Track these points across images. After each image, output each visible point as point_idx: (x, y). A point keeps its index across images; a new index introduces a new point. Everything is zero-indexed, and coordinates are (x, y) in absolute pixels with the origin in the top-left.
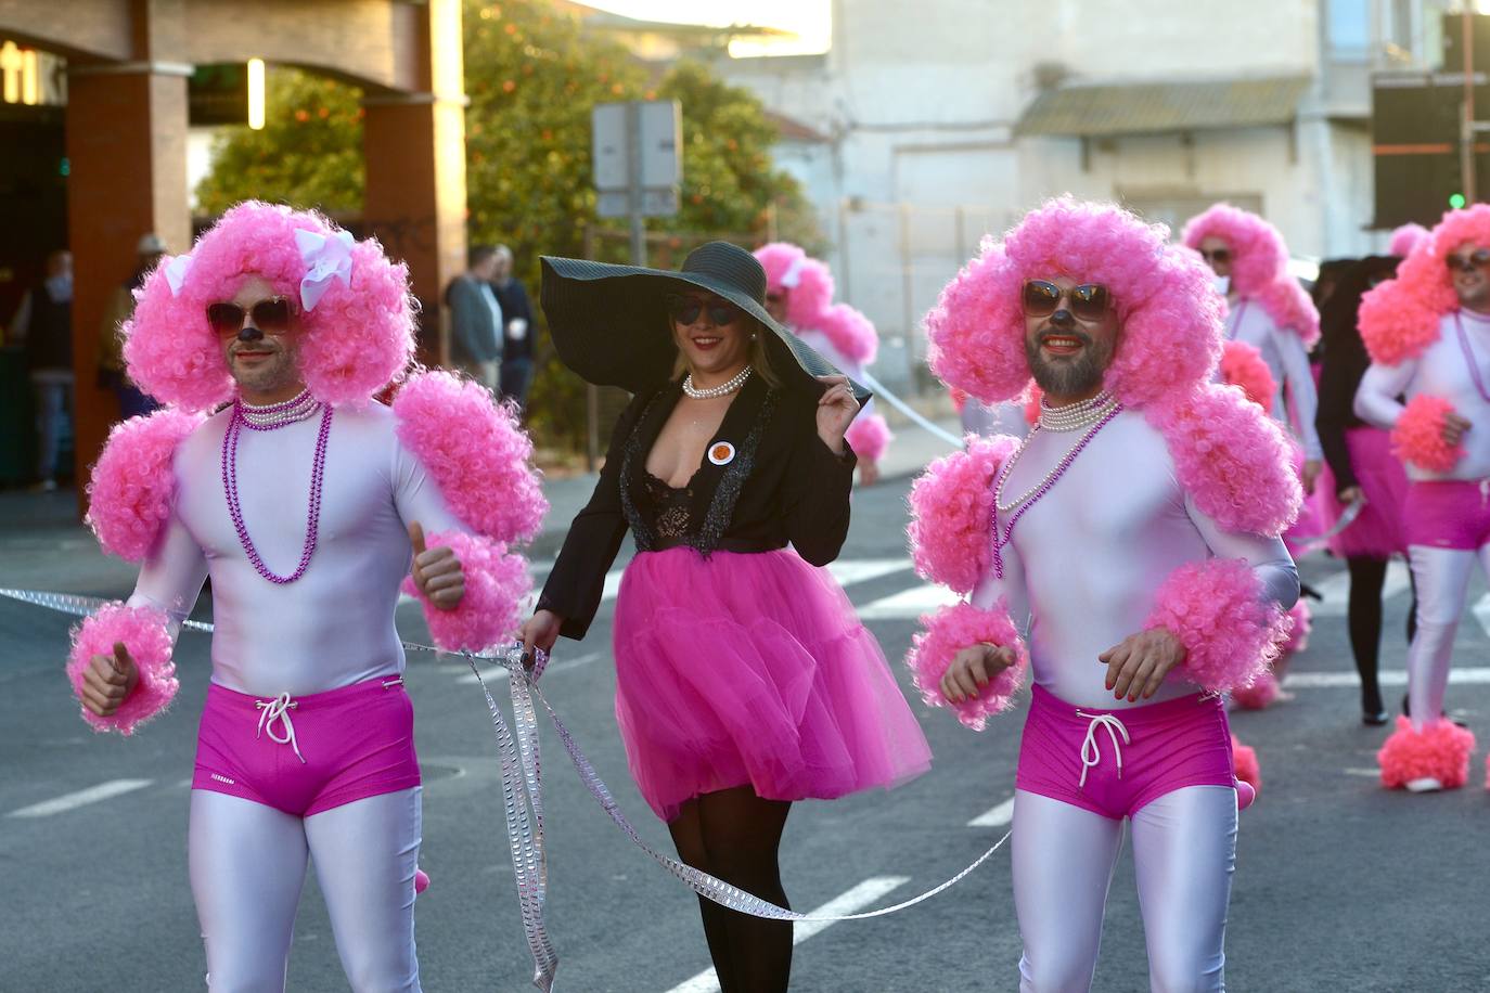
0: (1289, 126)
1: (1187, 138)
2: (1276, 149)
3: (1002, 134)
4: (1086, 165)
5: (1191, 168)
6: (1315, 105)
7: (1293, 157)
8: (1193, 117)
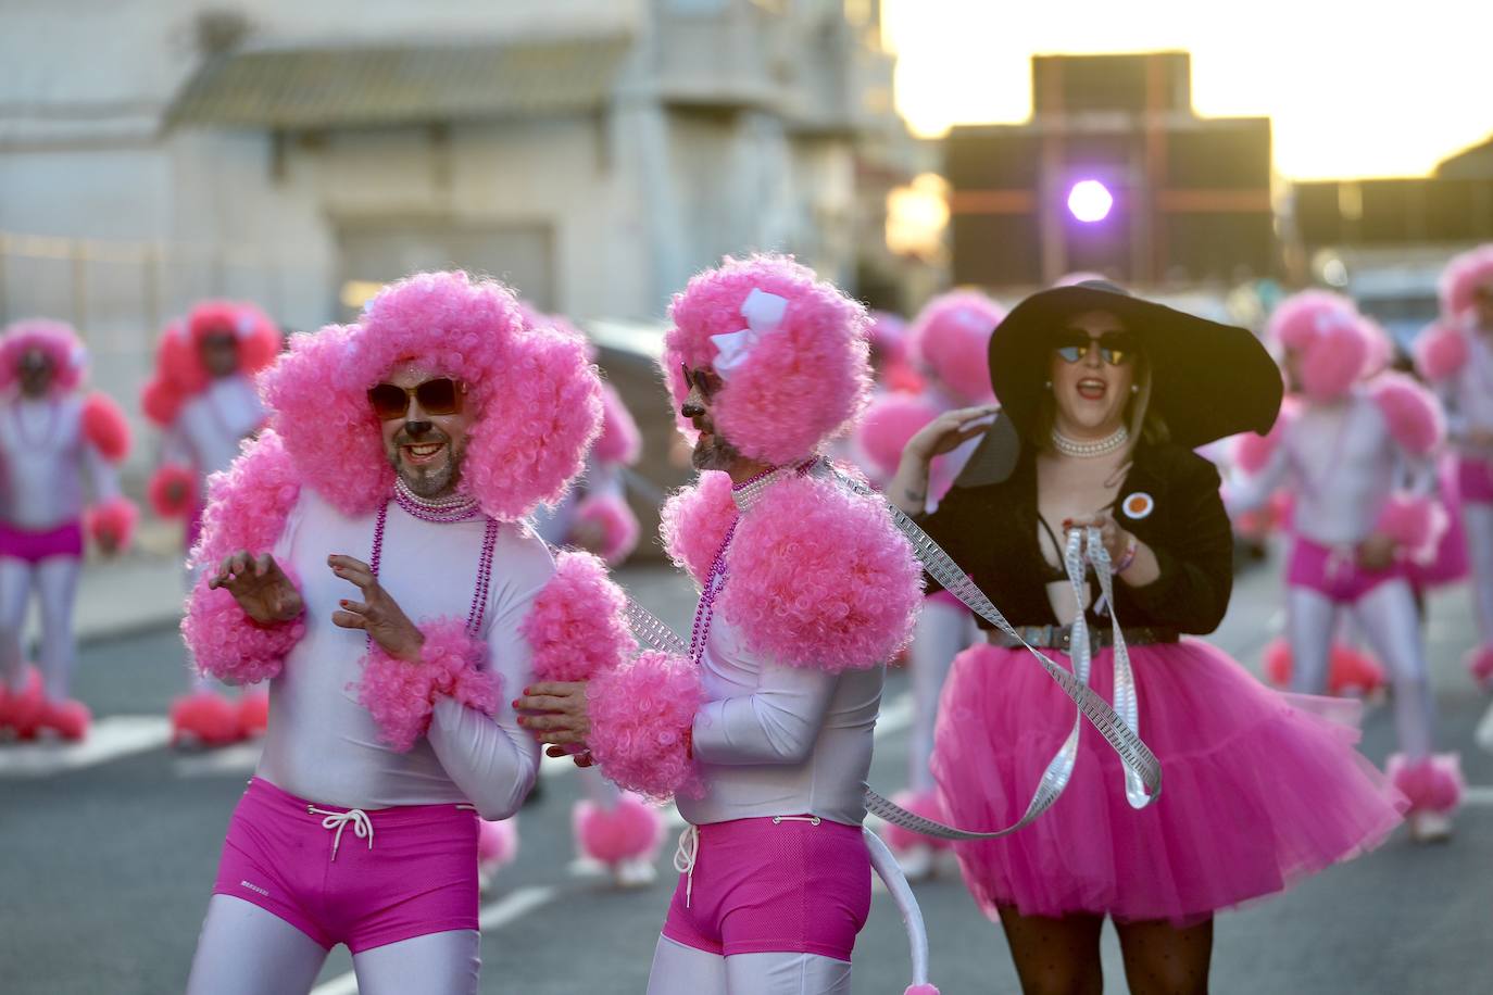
0: (597, 116)
1: (438, 132)
2: (576, 148)
3: (147, 123)
4: (278, 170)
5: (443, 178)
6: (640, 83)
7: (604, 161)
8: (451, 99)
